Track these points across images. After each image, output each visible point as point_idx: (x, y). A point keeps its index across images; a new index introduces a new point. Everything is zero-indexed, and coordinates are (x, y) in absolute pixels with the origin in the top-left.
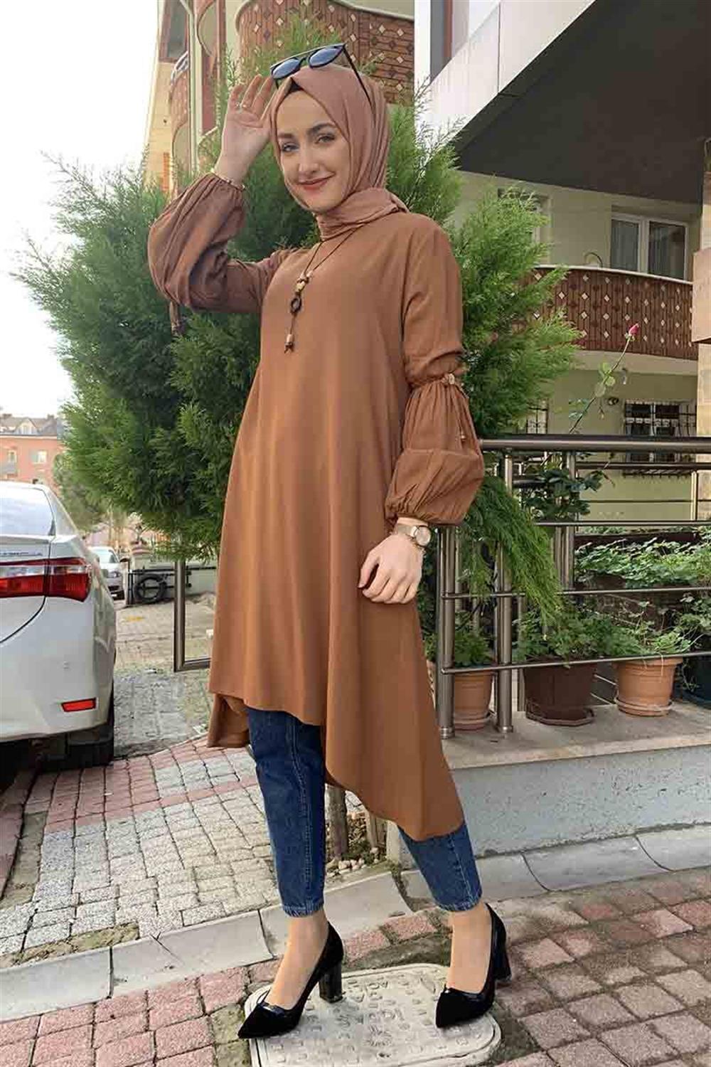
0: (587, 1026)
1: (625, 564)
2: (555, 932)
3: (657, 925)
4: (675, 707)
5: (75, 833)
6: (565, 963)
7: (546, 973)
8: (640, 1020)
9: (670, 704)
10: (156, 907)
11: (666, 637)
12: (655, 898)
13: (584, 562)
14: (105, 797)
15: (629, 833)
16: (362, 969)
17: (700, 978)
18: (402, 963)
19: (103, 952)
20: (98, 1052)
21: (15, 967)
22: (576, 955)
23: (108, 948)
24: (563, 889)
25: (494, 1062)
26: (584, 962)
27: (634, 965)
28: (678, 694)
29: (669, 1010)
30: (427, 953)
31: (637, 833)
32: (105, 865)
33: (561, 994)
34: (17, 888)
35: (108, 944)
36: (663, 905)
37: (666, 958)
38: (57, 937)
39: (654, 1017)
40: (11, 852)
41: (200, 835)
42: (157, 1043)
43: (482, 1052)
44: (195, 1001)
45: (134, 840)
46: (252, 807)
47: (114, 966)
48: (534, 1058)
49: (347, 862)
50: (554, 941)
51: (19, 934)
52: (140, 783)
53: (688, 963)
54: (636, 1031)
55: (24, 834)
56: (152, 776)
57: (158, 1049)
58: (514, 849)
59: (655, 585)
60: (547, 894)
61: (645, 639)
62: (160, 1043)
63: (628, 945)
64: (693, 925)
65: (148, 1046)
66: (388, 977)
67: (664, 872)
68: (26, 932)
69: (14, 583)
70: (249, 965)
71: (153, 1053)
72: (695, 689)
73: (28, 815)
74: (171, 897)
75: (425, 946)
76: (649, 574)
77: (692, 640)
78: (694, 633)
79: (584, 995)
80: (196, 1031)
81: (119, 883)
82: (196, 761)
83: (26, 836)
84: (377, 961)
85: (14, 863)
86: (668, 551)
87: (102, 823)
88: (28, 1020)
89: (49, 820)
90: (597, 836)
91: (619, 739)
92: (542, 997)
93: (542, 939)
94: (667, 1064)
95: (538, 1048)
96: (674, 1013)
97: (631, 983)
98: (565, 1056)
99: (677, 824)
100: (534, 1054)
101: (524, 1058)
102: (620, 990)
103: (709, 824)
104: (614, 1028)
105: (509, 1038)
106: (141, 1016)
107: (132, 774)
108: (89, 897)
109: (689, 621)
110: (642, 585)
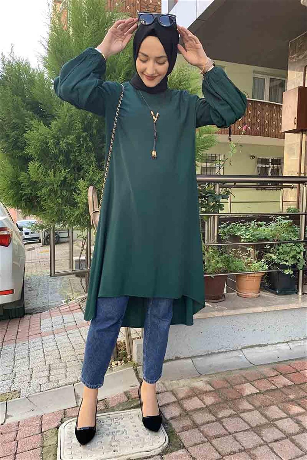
0: (206, 436)
2: (199, 394)
3: (244, 390)
4: (262, 294)
5: (2, 349)
6: (202, 408)
7: (193, 412)
8: (230, 434)
9: (260, 292)
10: (30, 383)
12: (245, 378)
14: (18, 332)
15: (239, 349)
17: (259, 414)
19: (3, 404)
22: (207, 405)
23: (6, 402)
24: (206, 374)
25: (163, 454)
26: (210, 408)
27: (231, 409)
29: (243, 429)
31: (242, 349)
33: (198, 422)
35: (6, 400)
36: (247, 381)
37: (246, 405)
39: (236, 432)
41: (56, 349)
42: (18, 446)
43: (159, 449)
44: (38, 426)
45: (27, 352)
46: (81, 337)
47: (8, 409)
48: (181, 452)
49: (116, 362)
50: (199, 398)
52: (34, 326)
53: (255, 407)
54: (227, 439)
56: (40, 323)
57: (18, 449)
58: (188, 356)
59: (253, 241)
60: (200, 376)
62: (20, 446)
63: (230, 400)
64: (260, 390)
65: (13, 447)
66: (124, 415)
67: (252, 366)
70: (65, 410)
71: (15, 451)
72: (270, 286)
74: (37, 378)
77: (269, 265)
78: (270, 262)
79: (208, 423)
80: (36, 441)
81: (17, 371)
82: (59, 316)
84: (121, 407)
87: (15, 344)
90: (225, 350)
92: (189, 423)
93: (193, 397)
94: (238, 454)
95: (184, 447)
96: (245, 430)
97: (229, 417)
98: (194, 451)
99: (260, 345)
100: (181, 450)
101: (176, 452)
102: (224, 420)
103: (274, 344)
104: (218, 438)
105: (172, 442)
106: (14, 433)
107: (31, 322)
108: (2, 378)
109: (268, 256)
110: (249, 240)
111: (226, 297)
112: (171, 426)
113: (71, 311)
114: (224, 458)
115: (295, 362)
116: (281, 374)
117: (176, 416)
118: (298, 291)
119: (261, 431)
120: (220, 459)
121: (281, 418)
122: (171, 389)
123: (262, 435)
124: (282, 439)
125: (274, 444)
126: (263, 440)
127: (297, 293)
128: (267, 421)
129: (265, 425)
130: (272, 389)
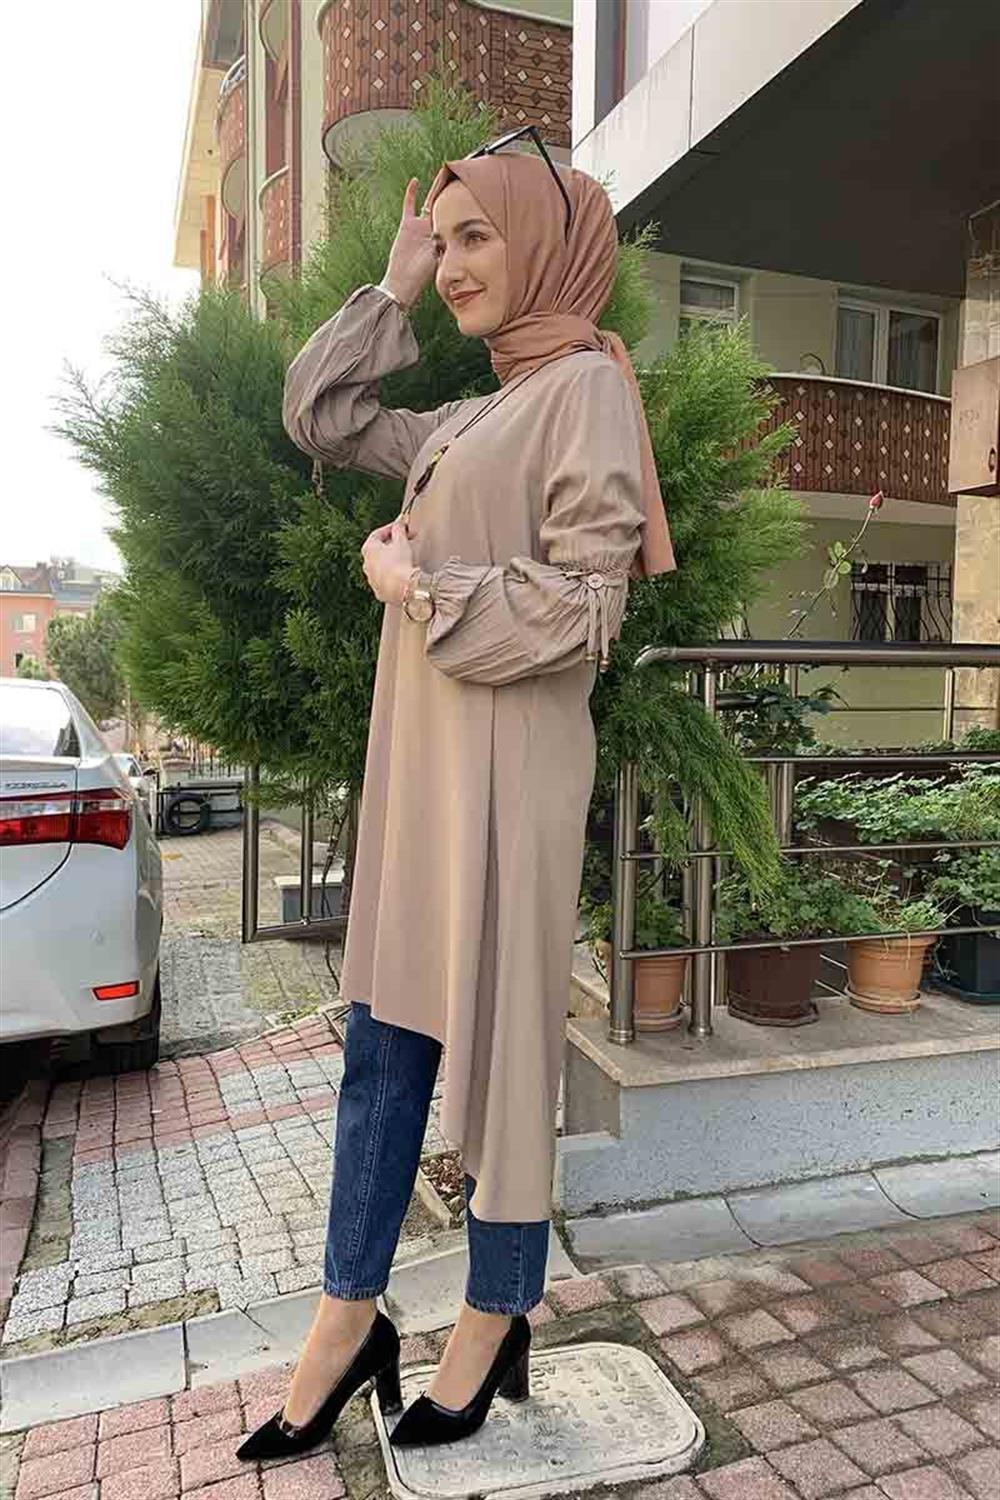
0: (814, 1423)
1: (858, 808)
2: (769, 1301)
3: (900, 1290)
4: (927, 1001)
5: (115, 1166)
6: (784, 1341)
7: (761, 1354)
8: (881, 1415)
9: (918, 997)
10: (240, 1268)
11: (913, 907)
12: (898, 1255)
13: (804, 805)
14: (152, 1115)
15: (864, 1168)
17: (956, 1358)
18: (571, 1342)
19: (173, 1329)
20: (182, 1460)
21: (58, 1349)
22: (798, 1331)
23: (180, 1323)
24: (778, 1243)
25: (697, 1470)
26: (806, 1340)
27: (873, 1344)
28: (930, 982)
29: (919, 1403)
30: (604, 1329)
31: (873, 1168)
32: (162, 1211)
33: (781, 1382)
34: (44, 1242)
35: (179, 1319)
36: (909, 1265)
37: (913, 1335)
38: (109, 1310)
39: (897, 1411)
40: (32, 1193)
41: (288, 1169)
43: (683, 1456)
45: (198, 1176)
47: (189, 1347)
48: (748, 1465)
50: (769, 1312)
51: (58, 1306)
52: (200, 1096)
53: (941, 1340)
54: (876, 1429)
55: (47, 1166)
56: (215, 1086)
58: (714, 1190)
59: (899, 839)
60: (758, 1250)
61: (887, 911)
63: (865, 1318)
64: (947, 1291)
66: (554, 1361)
67: (908, 1221)
68: (66, 1303)
69: (29, 824)
72: (953, 977)
73: (48, 1141)
74: (257, 1254)
75: (601, 1319)
76: (892, 823)
77: (948, 912)
79: (811, 1383)
81: (186, 1235)
82: (273, 1066)
83: (49, 1170)
84: (540, 1340)
85: (36, 1208)
86: (917, 792)
87: (152, 1152)
88: (83, 1418)
89: (78, 1148)
90: (821, 1173)
91: (853, 1044)
92: (756, 1386)
93: (753, 1310)
94: (917, 1470)
95: (753, 1452)
96: (925, 1405)
97: (869, 1367)
98: (788, 1461)
99: (926, 1156)
100: (749, 1459)
101: (736, 1464)
102: (857, 1375)
103: (968, 1156)
104: (848, 1426)
105: (716, 1438)
106: (234, 1412)
107: (186, 1084)
108: (147, 1254)
109: (944, 886)
110: (882, 837)
111: (819, 1008)
112: (702, 1393)
113: (307, 1049)
114: (877, 1481)
117: (712, 1364)
119: (973, 1406)
120: (866, 1484)
122: (681, 1287)
123: (976, 1418)
126: (981, 1432)
128: (981, 1379)
129: (979, 1390)
130: (984, 1291)
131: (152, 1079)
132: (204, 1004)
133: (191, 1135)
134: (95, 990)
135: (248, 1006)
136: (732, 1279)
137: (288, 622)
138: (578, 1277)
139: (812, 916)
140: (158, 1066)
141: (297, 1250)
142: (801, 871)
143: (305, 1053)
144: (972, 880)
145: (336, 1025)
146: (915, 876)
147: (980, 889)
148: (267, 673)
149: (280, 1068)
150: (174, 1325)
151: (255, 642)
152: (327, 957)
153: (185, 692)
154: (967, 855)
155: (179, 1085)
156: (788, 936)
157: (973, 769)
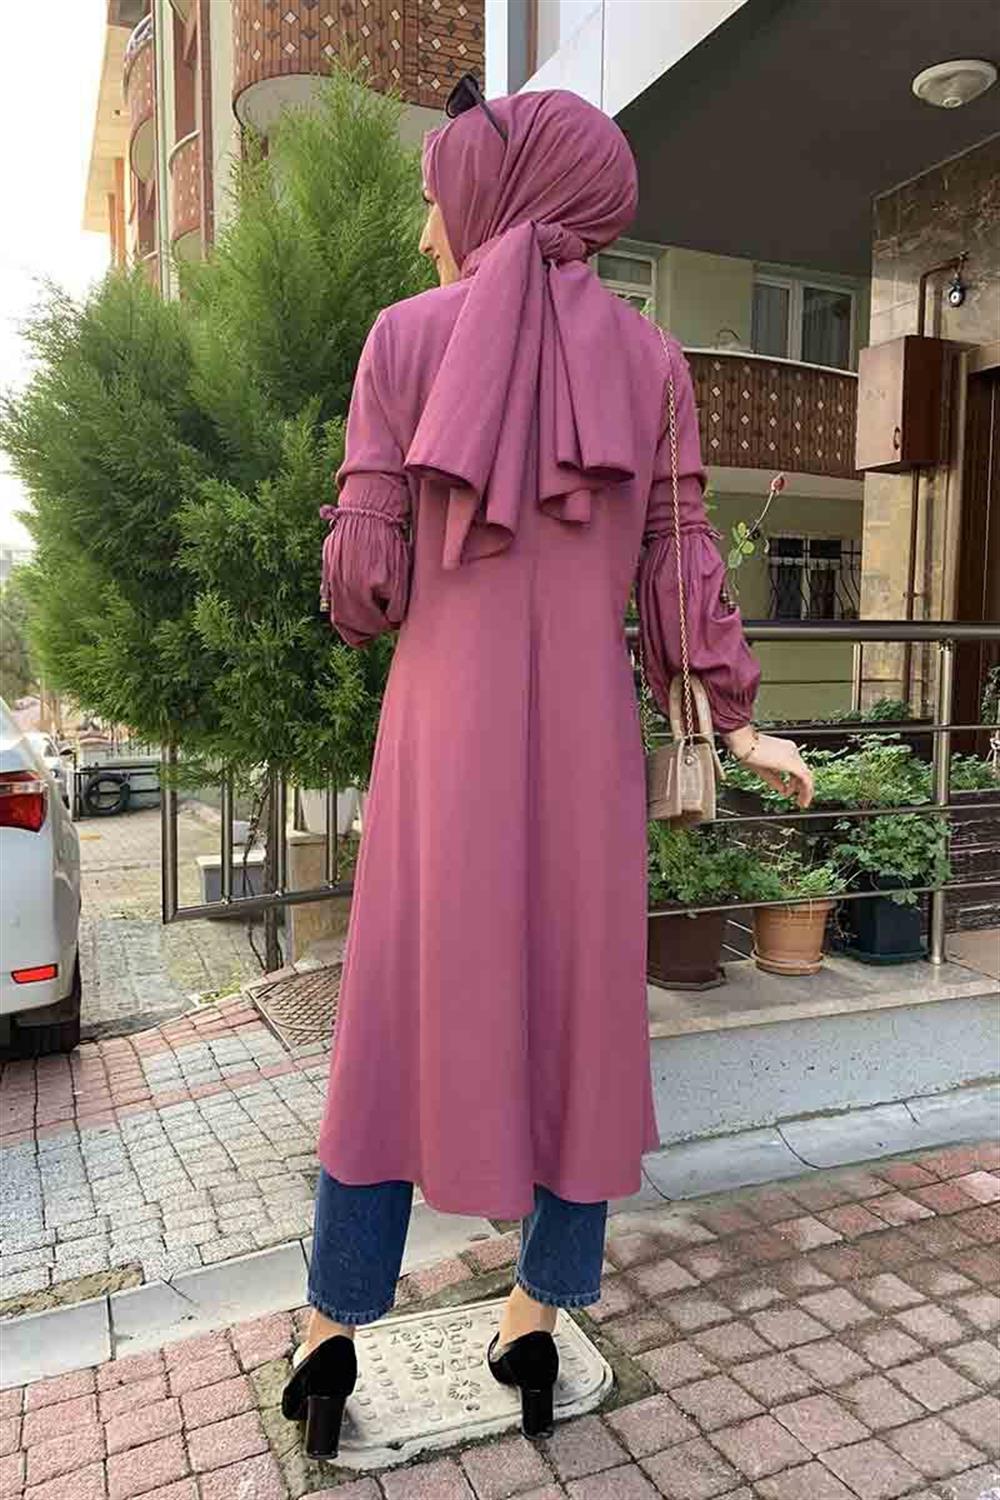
0: (715, 1361)
2: (678, 1251)
3: (800, 1236)
4: (828, 963)
5: (37, 1148)
6: (690, 1287)
7: (667, 1300)
8: (779, 1351)
9: (821, 958)
10: (164, 1241)
11: (815, 874)
12: (798, 1203)
14: (74, 1097)
15: (768, 1123)
16: (438, 1307)
17: (849, 1296)
18: (488, 1297)
19: (98, 1303)
20: (108, 1426)
22: (703, 1277)
23: (105, 1297)
24: (687, 1197)
25: (605, 1409)
26: (710, 1285)
27: (772, 1286)
28: (832, 945)
29: (813, 1338)
31: (778, 1123)
32: (85, 1190)
33: (685, 1325)
35: (103, 1293)
36: (808, 1212)
37: (811, 1277)
38: (34, 1287)
39: (793, 1346)
41: (211, 1145)
42: (185, 1411)
43: (592, 1398)
44: (228, 1358)
45: (122, 1154)
47: (114, 1320)
48: (654, 1402)
50: (678, 1263)
52: (121, 1077)
53: (836, 1280)
54: (773, 1364)
56: (136, 1066)
57: (186, 1418)
60: (667, 1204)
61: (790, 878)
62: (189, 1411)
63: (765, 1263)
64: (844, 1235)
65: (173, 1415)
66: (472, 1315)
67: (809, 1171)
70: (294, 1310)
71: (181, 1423)
72: (854, 940)
74: (181, 1228)
77: (847, 878)
78: (850, 867)
79: (713, 1325)
80: (235, 1393)
81: (110, 1212)
82: (197, 1045)
84: (458, 1297)
86: (820, 763)
87: (75, 1133)
88: (8, 1392)
90: (730, 1130)
91: (757, 1006)
92: (662, 1329)
93: (661, 1260)
94: (809, 1399)
95: (658, 1390)
96: (820, 1339)
97: (768, 1308)
98: (690, 1397)
99: (828, 1110)
100: (653, 1397)
101: (641, 1402)
102: (755, 1315)
103: (867, 1108)
104: (748, 1362)
105: (623, 1380)
106: (159, 1379)
107: (108, 1063)
108: (70, 1231)
109: (844, 853)
110: (786, 806)
111: (727, 973)
112: (611, 1339)
113: (230, 1027)
114: (772, 1411)
115: (931, 1155)
116: (898, 1188)
117: (621, 1311)
118: (931, 953)
119: (863, 1338)
120: (762, 1414)
121: (911, 1306)
123: (865, 1350)
124: (920, 1357)
125: (901, 1370)
126: (869, 1362)
127: (927, 958)
128: (871, 1314)
129: (870, 1324)
130: (876, 1231)
131: (72, 1061)
132: (125, 985)
133: (115, 1115)
134: (13, 973)
135: (171, 986)
136: (642, 1232)
137: (198, 605)
138: (495, 1236)
139: (719, 884)
140: (77, 1048)
141: (222, 1224)
142: (708, 841)
143: (228, 1032)
144: (871, 847)
145: (259, 1003)
146: (818, 842)
147: (877, 855)
148: (177, 655)
149: (205, 1045)
150: (99, 1299)
151: (166, 625)
152: (250, 935)
153: (96, 675)
154: (867, 822)
155: (101, 1066)
156: (696, 903)
157: (871, 741)
